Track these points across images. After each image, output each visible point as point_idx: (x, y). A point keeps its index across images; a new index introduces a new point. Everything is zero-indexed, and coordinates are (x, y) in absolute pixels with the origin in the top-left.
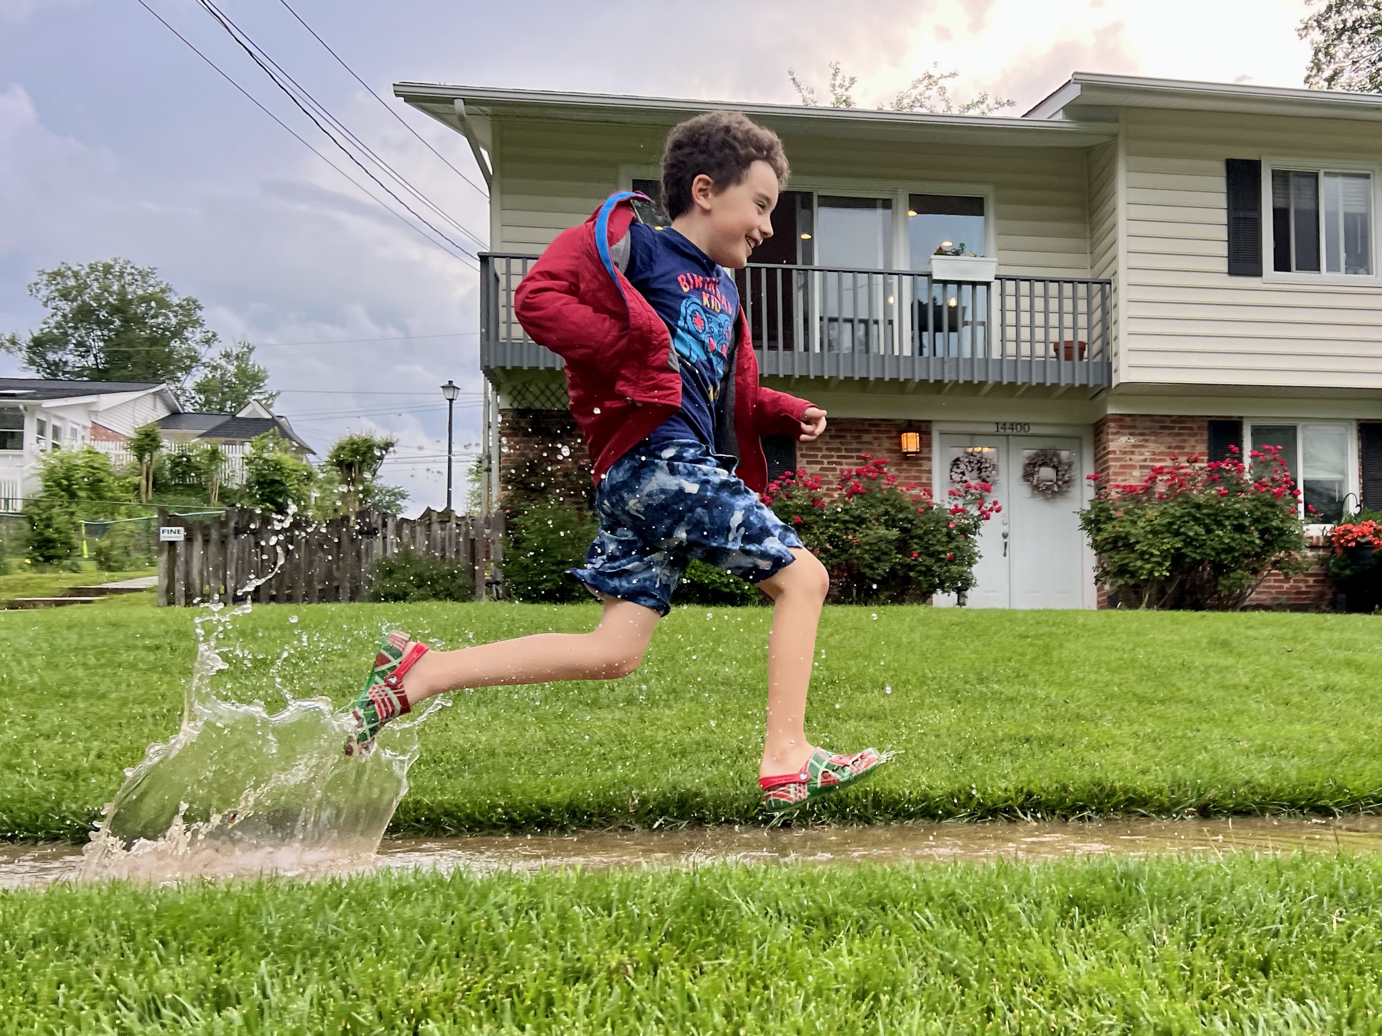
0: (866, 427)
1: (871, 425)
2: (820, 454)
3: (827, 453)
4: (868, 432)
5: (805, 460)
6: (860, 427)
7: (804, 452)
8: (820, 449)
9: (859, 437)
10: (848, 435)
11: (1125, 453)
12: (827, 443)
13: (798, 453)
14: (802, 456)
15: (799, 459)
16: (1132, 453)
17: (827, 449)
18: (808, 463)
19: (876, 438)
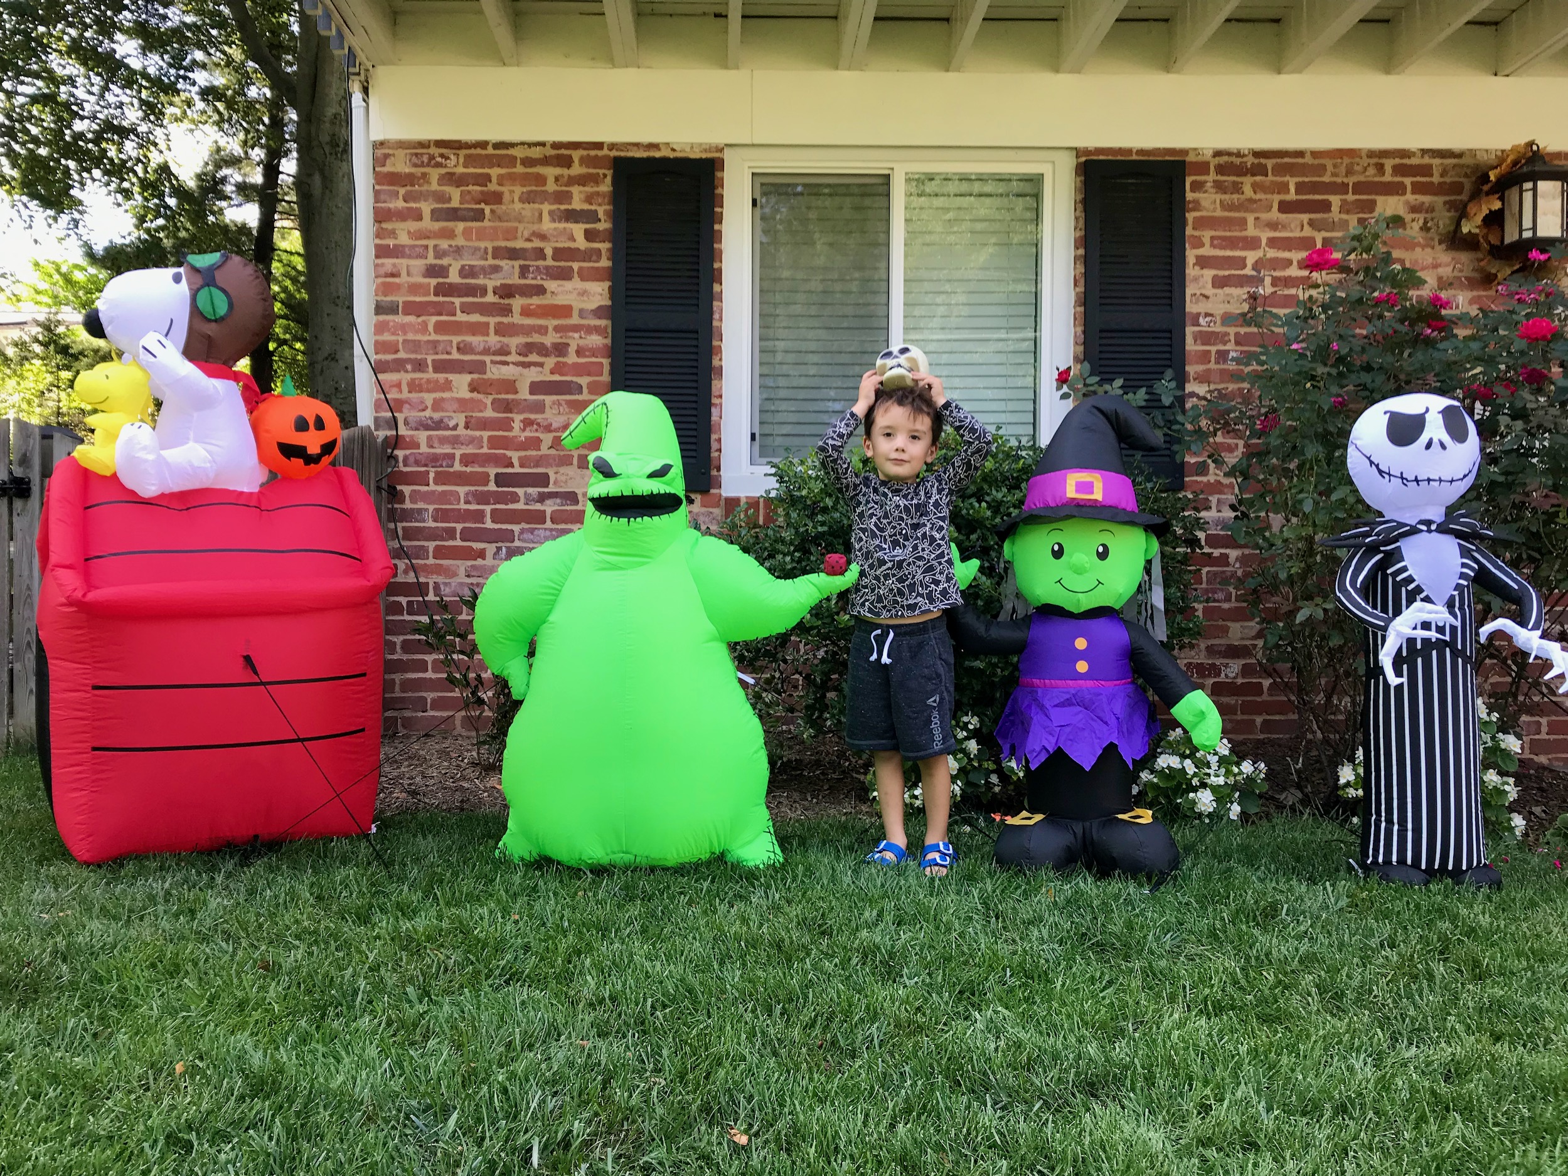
0: (1388, 177)
1: (1399, 170)
2: (1251, 257)
3: (1272, 253)
4: (1395, 189)
5: (1209, 274)
6: (1371, 174)
7: (1207, 251)
8: (1252, 243)
9: (1370, 206)
10: (1335, 200)
12: (1273, 226)
13: (1191, 255)
14: (1203, 262)
15: (1191, 271)
17: (1273, 243)
18: (1218, 283)
19: (1414, 209)
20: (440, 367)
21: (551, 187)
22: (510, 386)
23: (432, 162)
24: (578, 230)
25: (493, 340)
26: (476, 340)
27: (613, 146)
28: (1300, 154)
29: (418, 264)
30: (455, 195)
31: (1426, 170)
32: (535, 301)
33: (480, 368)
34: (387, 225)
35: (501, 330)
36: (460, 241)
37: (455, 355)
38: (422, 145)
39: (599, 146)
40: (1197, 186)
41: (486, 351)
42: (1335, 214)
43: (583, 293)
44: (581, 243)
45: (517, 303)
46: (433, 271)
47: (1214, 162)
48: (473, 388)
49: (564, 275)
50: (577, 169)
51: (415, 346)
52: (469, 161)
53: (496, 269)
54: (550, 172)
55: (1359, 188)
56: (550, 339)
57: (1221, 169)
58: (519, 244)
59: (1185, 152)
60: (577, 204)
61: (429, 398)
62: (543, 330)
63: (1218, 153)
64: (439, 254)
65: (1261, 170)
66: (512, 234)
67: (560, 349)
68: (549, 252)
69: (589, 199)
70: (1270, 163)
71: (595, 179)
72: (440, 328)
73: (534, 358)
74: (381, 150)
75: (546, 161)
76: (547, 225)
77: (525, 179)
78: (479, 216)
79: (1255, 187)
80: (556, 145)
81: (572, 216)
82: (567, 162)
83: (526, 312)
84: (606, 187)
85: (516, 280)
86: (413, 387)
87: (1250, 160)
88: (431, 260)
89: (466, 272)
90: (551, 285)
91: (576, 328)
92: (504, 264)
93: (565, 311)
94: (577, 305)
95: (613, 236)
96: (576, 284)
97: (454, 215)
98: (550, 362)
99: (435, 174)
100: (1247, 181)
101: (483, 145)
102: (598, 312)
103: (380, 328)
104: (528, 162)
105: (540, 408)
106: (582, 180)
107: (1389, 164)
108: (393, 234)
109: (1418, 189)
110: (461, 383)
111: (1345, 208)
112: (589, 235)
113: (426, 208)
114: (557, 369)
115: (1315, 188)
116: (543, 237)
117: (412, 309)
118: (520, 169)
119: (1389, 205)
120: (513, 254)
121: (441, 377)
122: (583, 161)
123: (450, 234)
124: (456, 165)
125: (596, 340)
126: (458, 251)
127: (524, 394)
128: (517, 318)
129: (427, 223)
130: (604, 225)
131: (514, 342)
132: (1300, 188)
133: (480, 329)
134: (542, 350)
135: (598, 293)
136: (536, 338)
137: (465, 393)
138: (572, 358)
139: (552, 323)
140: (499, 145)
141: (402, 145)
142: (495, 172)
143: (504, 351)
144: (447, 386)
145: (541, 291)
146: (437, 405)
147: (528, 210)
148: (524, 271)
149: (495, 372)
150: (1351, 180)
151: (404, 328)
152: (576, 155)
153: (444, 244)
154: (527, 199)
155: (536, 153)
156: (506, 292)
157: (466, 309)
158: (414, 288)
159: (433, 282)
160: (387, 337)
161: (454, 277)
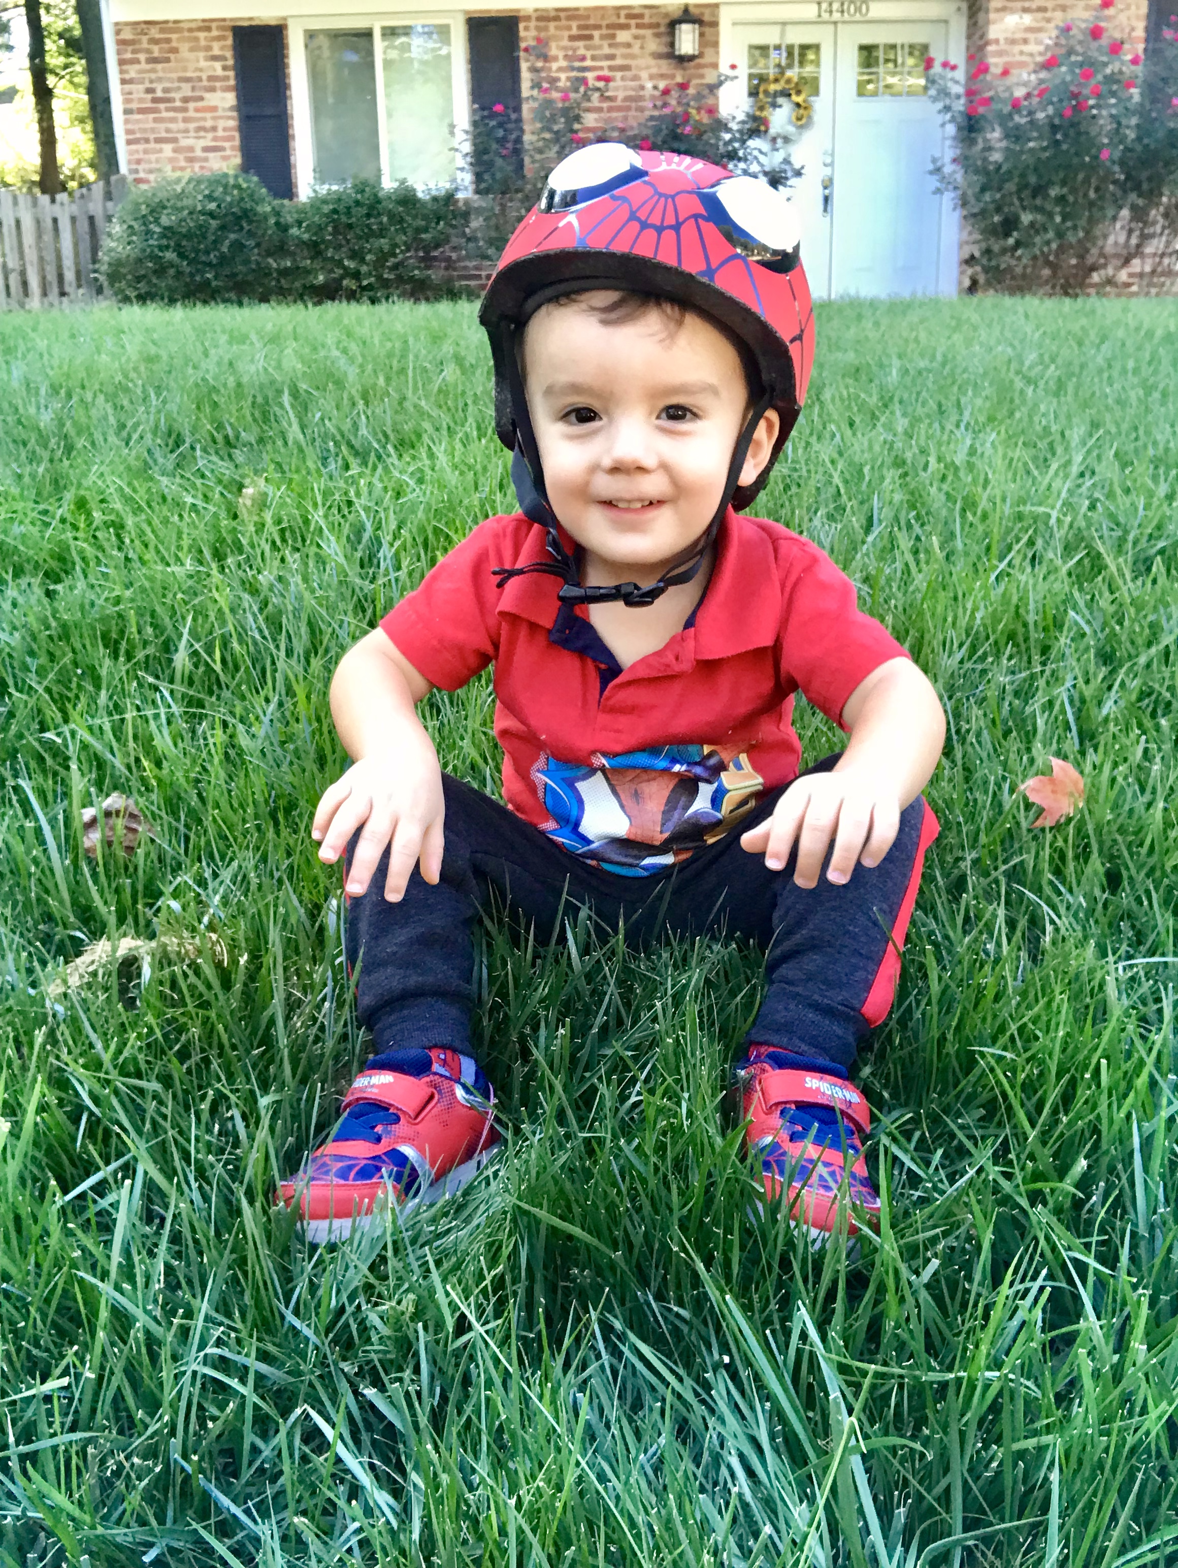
0: (622, 20)
1: (629, 16)
4: (625, 27)
5: (531, 76)
6: (614, 20)
7: (530, 64)
9: (613, 36)
10: (596, 34)
11: (1013, 42)
12: (565, 49)
13: (522, 66)
14: (528, 70)
15: (523, 75)
16: (1025, 41)
19: (636, 37)
20: (158, 140)
21: (203, 43)
22: (191, 149)
23: (143, 33)
24: (218, 65)
25: (181, 125)
26: (172, 126)
27: (232, 20)
28: (577, 9)
29: (141, 87)
30: (156, 51)
31: (640, 16)
32: (200, 104)
33: (175, 140)
34: (125, 67)
35: (185, 120)
36: (161, 74)
37: (164, 135)
38: (137, 23)
39: (224, 20)
40: (526, 29)
41: (179, 131)
42: (597, 41)
43: (223, 99)
44: (219, 72)
45: (191, 105)
46: (149, 91)
47: (534, 15)
48: (175, 151)
49: (212, 90)
50: (215, 33)
51: (144, 130)
52: (162, 31)
53: (179, 88)
54: (202, 35)
55: (609, 26)
56: (209, 124)
57: (539, 19)
58: (189, 74)
59: (518, 11)
60: (216, 51)
61: (153, 157)
62: (204, 119)
63: (536, 10)
64: (151, 82)
65: (557, 19)
66: (185, 69)
67: (214, 129)
68: (204, 77)
69: (222, 48)
70: (562, 15)
71: (223, 38)
72: (155, 120)
73: (202, 134)
74: (119, 28)
75: (200, 29)
76: (203, 64)
77: (190, 39)
78: (168, 60)
79: (557, 28)
80: (204, 21)
81: (215, 58)
82: (208, 29)
83: (197, 110)
84: (230, 41)
85: (190, 94)
86: (146, 152)
87: (553, 14)
88: (148, 85)
89: (165, 90)
90: (207, 95)
91: (221, 117)
92: (183, 85)
93: (214, 109)
94: (221, 104)
95: (235, 68)
96: (219, 94)
97: (155, 60)
98: (210, 135)
99: (145, 39)
100: (552, 25)
101: (166, 22)
102: (231, 109)
103: (126, 122)
104: (190, 30)
105: (206, 160)
106: (219, 38)
107: (623, 13)
108: (126, 72)
109: (638, 26)
110: (168, 148)
111: (603, 37)
112: (225, 68)
113: (142, 57)
114: (215, 139)
115: (586, 27)
116: (201, 70)
117: (141, 111)
118: (186, 34)
119: (623, 36)
120: (188, 80)
121: (158, 146)
122: (218, 28)
123: (153, 71)
124: (154, 33)
125: (233, 123)
126: (160, 80)
127: (199, 153)
128: (191, 114)
129: (144, 66)
130: (231, 62)
131: (192, 126)
132: (580, 27)
133: (173, 120)
134: (204, 129)
135: (230, 99)
136: (202, 124)
137: (171, 154)
138: (220, 133)
139: (208, 115)
140: (176, 22)
141: (127, 24)
142: (174, 36)
143: (187, 131)
144: (161, 151)
145: (201, 99)
146: (157, 161)
147: (192, 56)
148: (193, 89)
149: (184, 142)
150: (604, 23)
151: (138, 121)
152: (214, 25)
153: (153, 76)
154: (192, 50)
155: (193, 25)
156: (186, 100)
157: (168, 110)
158: (141, 100)
159: (150, 96)
160: (130, 126)
161: (159, 94)
